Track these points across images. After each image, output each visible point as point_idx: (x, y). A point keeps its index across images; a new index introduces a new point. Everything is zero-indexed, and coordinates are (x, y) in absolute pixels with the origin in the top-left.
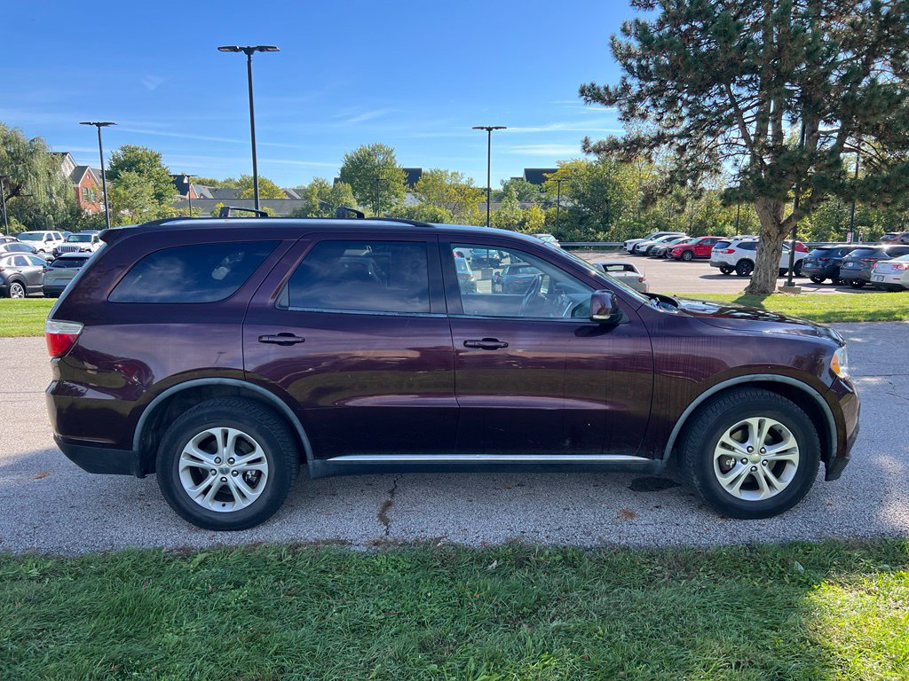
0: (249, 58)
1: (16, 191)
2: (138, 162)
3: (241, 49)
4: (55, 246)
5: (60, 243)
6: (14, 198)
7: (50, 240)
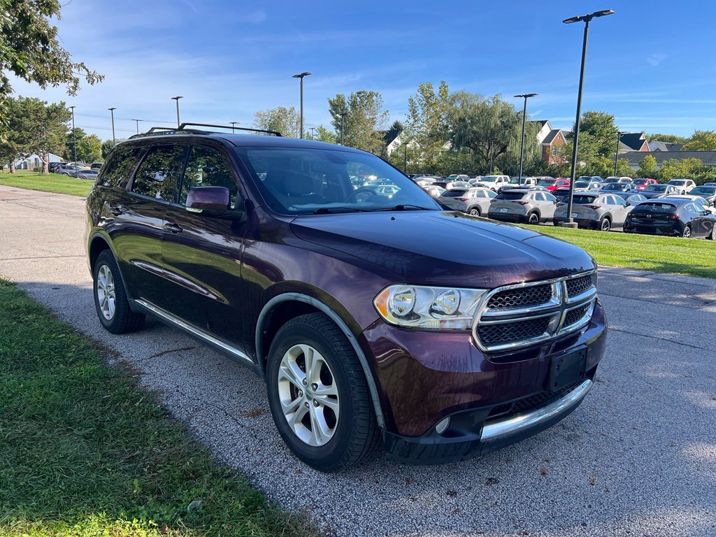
0: (587, 24)
1: (504, 149)
2: (594, 124)
3: (581, 18)
4: (500, 186)
5: (506, 184)
6: (502, 153)
7: (499, 181)
